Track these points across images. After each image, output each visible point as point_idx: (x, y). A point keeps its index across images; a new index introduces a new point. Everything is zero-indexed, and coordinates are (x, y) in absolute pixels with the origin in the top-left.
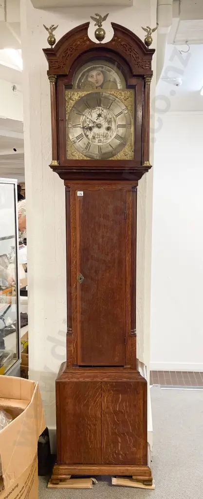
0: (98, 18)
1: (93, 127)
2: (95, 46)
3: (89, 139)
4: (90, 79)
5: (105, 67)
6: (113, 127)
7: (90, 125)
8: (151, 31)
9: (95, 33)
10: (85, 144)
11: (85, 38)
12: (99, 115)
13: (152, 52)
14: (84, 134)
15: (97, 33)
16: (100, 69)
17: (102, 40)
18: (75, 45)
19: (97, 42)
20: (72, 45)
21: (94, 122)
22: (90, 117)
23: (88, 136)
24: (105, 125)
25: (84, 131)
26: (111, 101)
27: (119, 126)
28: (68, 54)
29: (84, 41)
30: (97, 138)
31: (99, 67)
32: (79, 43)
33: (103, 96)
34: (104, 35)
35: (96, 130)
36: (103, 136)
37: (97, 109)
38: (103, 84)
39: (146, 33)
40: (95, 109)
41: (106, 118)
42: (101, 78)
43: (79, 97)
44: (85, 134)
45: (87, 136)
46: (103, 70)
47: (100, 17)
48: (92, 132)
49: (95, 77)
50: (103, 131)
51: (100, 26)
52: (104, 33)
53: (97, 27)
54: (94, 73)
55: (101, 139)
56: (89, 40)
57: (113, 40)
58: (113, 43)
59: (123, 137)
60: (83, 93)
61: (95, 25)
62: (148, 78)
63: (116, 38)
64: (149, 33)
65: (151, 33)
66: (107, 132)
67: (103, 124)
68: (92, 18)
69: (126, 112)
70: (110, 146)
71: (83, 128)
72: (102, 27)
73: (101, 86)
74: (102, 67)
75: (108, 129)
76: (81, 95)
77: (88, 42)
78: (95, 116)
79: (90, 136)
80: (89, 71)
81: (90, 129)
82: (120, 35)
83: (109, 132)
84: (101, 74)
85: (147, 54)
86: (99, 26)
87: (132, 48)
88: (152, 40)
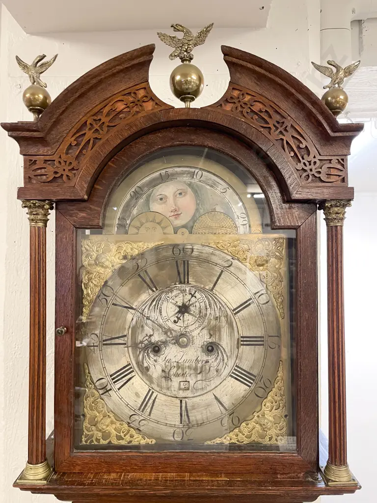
0: (180, 35)
1: (165, 343)
2: (172, 116)
3: (150, 379)
4: (156, 207)
5: (200, 173)
6: (226, 341)
7: (156, 338)
8: (341, 74)
9: (173, 78)
10: (137, 395)
11: (141, 93)
12: (184, 309)
13: (350, 134)
14: (138, 363)
15: (178, 78)
16: (186, 179)
17: (193, 99)
18: (108, 114)
19: (178, 104)
20: (100, 112)
21: (167, 331)
22: (154, 315)
23: (147, 369)
24: (201, 337)
25: (137, 357)
26: (218, 270)
27: (244, 341)
28: (86, 139)
29: (138, 103)
30: (177, 375)
31: (183, 173)
32: (120, 106)
33: (195, 253)
34: (198, 86)
35: (172, 353)
36: (196, 369)
37: (175, 293)
38: (194, 220)
39: (328, 81)
40: (171, 291)
41: (201, 316)
42: (187, 203)
43: (125, 257)
44: (140, 365)
45: (145, 371)
46: (195, 181)
47: (187, 33)
48: (161, 359)
49: (171, 200)
50: (192, 354)
51: (186, 59)
52: (200, 79)
53: (178, 62)
54: (168, 190)
55: (188, 379)
56: (152, 98)
57: (226, 99)
58: (228, 107)
59: (255, 372)
60: (135, 246)
61: (172, 56)
62: (336, 209)
63: (236, 93)
64: (337, 81)
65: (342, 79)
66: (205, 358)
67: (195, 333)
68: (162, 36)
69: (263, 299)
70: (215, 402)
71: (135, 346)
72: (192, 62)
73: (190, 228)
74: (192, 175)
75: (211, 348)
76: (129, 250)
77: (149, 106)
78: (169, 309)
79: (156, 372)
80: (154, 183)
81: (156, 349)
82: (247, 82)
83: (211, 358)
84: (189, 190)
85: (335, 139)
86: (183, 60)
87: (288, 123)
88: (346, 99)
